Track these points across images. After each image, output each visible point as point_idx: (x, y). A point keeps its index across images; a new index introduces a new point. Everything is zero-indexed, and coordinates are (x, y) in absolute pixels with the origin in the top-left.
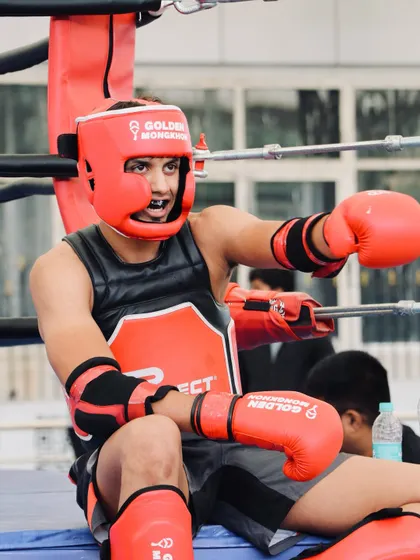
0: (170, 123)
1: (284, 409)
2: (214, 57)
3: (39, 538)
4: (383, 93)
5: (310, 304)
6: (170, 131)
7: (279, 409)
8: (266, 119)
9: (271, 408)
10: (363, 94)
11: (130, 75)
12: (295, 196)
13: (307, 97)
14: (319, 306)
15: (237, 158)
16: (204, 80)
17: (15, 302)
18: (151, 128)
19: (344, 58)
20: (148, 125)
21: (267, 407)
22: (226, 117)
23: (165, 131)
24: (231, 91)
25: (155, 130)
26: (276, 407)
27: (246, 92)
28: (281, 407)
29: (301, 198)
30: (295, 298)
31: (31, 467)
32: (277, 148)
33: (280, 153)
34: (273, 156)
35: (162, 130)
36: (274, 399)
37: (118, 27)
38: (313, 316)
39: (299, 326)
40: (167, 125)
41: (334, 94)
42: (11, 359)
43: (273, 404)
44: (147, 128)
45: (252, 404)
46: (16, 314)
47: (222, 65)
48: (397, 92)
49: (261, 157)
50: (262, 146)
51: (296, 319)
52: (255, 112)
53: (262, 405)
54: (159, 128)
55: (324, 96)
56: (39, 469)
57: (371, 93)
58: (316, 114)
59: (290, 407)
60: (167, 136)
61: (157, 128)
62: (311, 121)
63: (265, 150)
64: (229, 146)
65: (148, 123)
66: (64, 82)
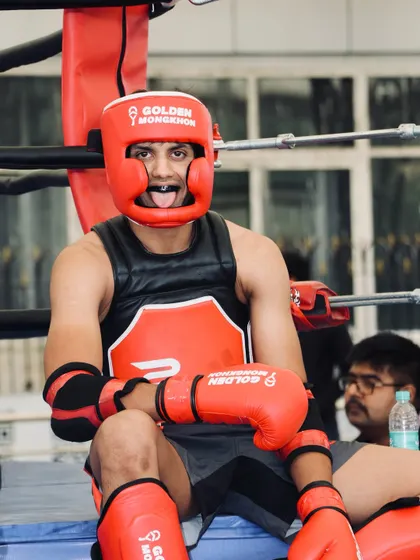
0: (171, 108)
1: (243, 382)
2: (227, 47)
3: (56, 530)
4: (396, 81)
5: (325, 293)
6: (169, 116)
7: (238, 382)
8: (279, 108)
9: (231, 383)
10: (375, 83)
11: (143, 66)
12: (309, 184)
13: (320, 85)
14: (334, 295)
15: (250, 148)
16: (217, 69)
17: (31, 293)
18: (149, 113)
19: (357, 47)
20: (146, 110)
21: (227, 383)
22: (240, 106)
23: (163, 116)
24: (245, 80)
25: (152, 115)
26: (235, 381)
27: (260, 81)
28: (240, 380)
29: (315, 187)
30: (310, 287)
31: (48, 458)
32: (291, 137)
33: (293, 143)
34: (286, 146)
35: (159, 115)
36: (233, 373)
37: (131, 19)
38: (328, 305)
39: (314, 316)
40: (167, 110)
41: (348, 83)
42: (27, 351)
43: (232, 379)
44: (144, 113)
45: (212, 382)
46: (31, 306)
47: (235, 54)
48: (410, 80)
49: (275, 147)
50: (276, 136)
51: (311, 308)
52: (268, 101)
53: (221, 381)
54: (157, 113)
55: (337, 84)
56: (56, 460)
57: (384, 81)
58: (329, 102)
59: (248, 378)
60: (166, 120)
61: (155, 113)
62: (325, 109)
63: (279, 140)
64: (243, 136)
65: (146, 108)
66: (78, 74)
